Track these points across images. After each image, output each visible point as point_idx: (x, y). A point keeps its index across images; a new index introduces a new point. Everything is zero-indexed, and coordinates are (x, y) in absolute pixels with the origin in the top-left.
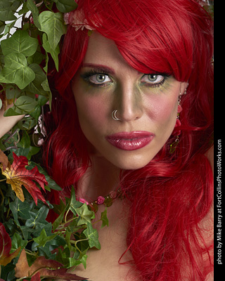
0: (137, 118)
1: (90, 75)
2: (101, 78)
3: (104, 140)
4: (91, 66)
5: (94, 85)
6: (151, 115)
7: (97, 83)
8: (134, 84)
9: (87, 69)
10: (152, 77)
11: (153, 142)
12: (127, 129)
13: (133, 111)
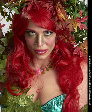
0: (43, 45)
1: (29, 32)
2: (32, 33)
4: (29, 30)
5: (31, 35)
6: (47, 44)
8: (42, 35)
9: (28, 30)
10: (47, 33)
11: (47, 52)
12: (40, 49)
13: (41, 43)
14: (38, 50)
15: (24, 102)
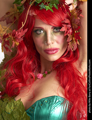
1: (36, 31)
2: (40, 31)
3: (43, 52)
4: (36, 27)
5: (38, 34)
7: (39, 33)
8: (51, 32)
9: (35, 29)
12: (50, 47)
13: (51, 41)
14: (48, 49)
15: (11, 109)
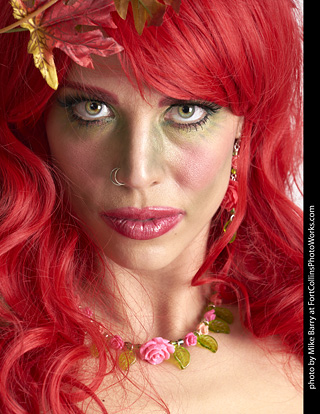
0: (155, 183)
2: (94, 108)
7: (86, 117)
10: (186, 111)
